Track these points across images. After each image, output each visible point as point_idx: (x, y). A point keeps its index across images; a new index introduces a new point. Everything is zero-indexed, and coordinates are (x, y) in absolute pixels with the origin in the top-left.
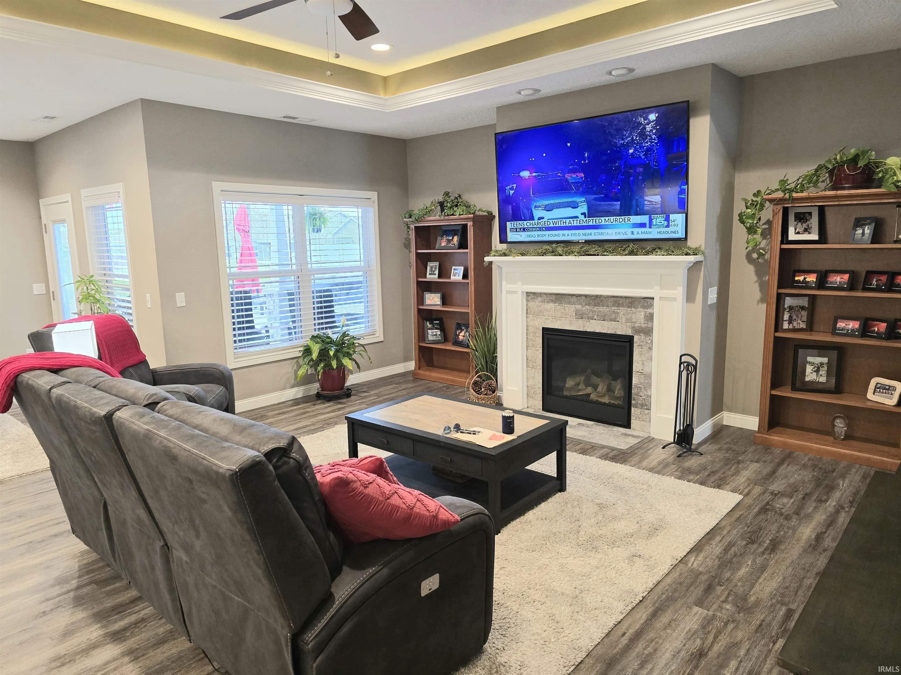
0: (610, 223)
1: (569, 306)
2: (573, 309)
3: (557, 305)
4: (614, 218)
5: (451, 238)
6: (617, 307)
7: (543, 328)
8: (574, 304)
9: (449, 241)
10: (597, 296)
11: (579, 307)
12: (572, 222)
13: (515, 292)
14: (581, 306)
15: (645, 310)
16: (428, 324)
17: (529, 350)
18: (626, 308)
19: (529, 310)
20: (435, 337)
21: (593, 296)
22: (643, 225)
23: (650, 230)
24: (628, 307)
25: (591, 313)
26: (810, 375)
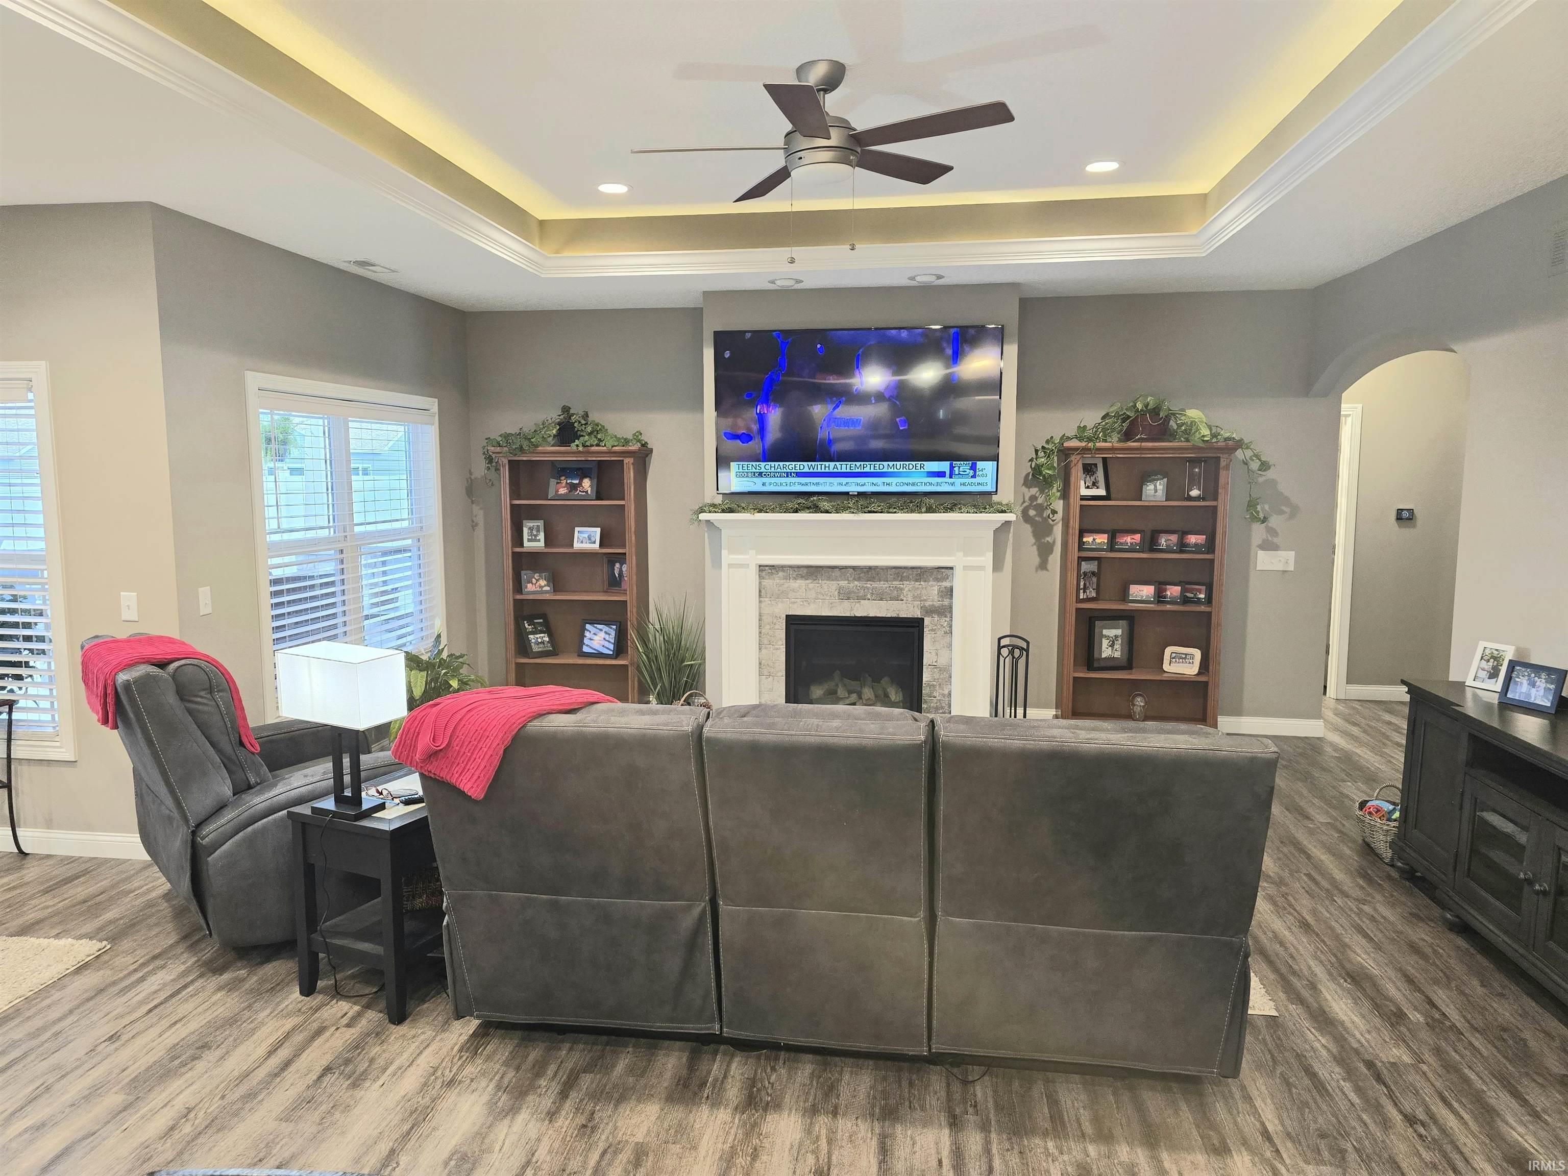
0: (896, 470)
1: (828, 582)
2: (834, 588)
3: (809, 581)
4: (902, 463)
5: (576, 482)
6: (900, 581)
7: (787, 616)
8: (836, 579)
9: (573, 487)
10: (870, 568)
11: (843, 583)
12: (839, 467)
13: (746, 566)
14: (847, 582)
15: (940, 584)
16: (526, 625)
17: (764, 651)
18: (913, 583)
19: (763, 591)
20: (541, 646)
21: (865, 567)
22: (941, 474)
23: (951, 480)
24: (916, 581)
25: (862, 591)
26: (1106, 651)
